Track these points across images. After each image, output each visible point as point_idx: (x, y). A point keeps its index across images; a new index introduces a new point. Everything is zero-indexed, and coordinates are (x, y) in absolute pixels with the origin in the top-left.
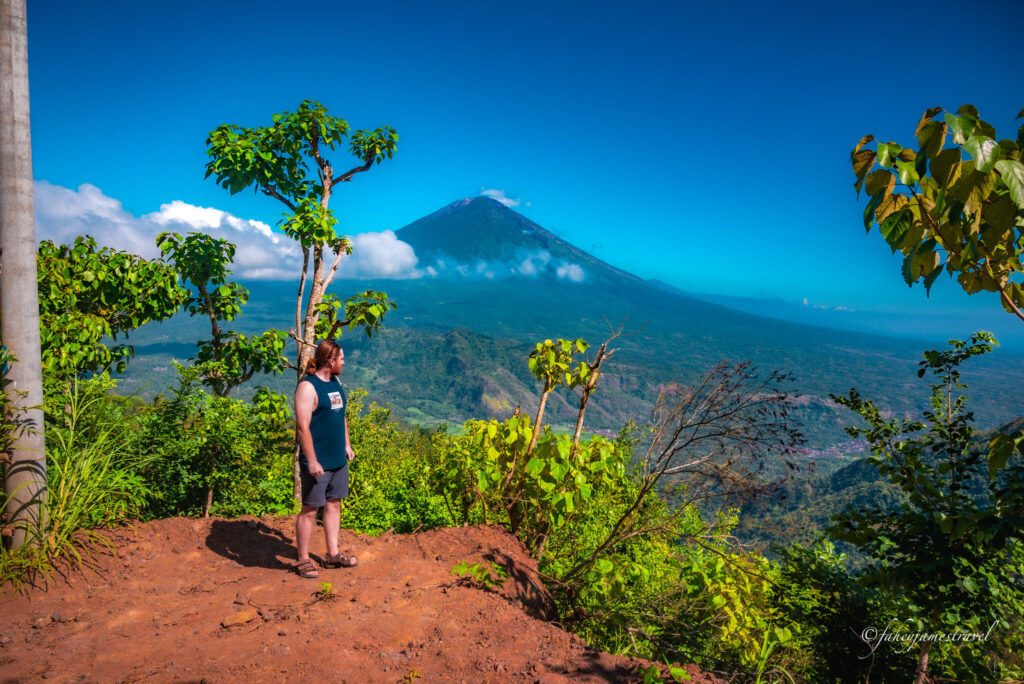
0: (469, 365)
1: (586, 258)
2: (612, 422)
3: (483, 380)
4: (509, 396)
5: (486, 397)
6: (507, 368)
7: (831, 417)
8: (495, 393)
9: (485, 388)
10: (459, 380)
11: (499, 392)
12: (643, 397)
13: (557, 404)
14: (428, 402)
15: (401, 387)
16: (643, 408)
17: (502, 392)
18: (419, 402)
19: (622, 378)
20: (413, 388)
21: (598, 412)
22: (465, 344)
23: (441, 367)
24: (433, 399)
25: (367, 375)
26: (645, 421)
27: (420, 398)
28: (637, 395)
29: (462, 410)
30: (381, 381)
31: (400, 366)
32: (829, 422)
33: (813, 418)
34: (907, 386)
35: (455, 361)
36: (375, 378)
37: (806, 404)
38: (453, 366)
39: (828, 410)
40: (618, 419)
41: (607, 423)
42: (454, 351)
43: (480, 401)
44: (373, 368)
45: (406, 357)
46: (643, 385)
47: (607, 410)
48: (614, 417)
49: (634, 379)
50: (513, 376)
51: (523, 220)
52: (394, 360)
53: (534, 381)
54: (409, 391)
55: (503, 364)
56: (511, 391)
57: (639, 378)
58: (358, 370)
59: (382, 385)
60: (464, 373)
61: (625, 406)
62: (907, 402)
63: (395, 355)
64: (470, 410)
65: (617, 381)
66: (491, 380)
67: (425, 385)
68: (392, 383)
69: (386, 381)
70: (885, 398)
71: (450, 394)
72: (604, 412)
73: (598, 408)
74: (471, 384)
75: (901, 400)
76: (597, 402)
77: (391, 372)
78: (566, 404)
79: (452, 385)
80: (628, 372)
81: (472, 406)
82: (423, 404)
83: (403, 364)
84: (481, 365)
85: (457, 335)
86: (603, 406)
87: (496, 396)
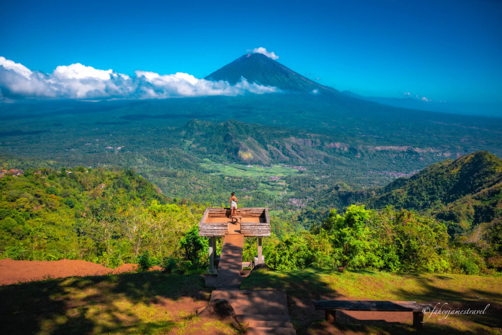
0: (234, 137)
1: (308, 82)
2: (304, 162)
3: (240, 144)
4: (252, 151)
5: (240, 152)
6: (254, 138)
7: (417, 157)
8: (245, 150)
9: (240, 148)
10: (229, 144)
11: (247, 150)
12: (322, 150)
13: (277, 155)
14: (214, 155)
15: (201, 149)
16: (320, 155)
17: (249, 150)
18: (210, 155)
19: (312, 141)
20: (208, 149)
21: (298, 158)
22: (233, 127)
23: (221, 138)
24: (217, 154)
25: (187, 143)
26: (321, 162)
27: (210, 154)
28: (319, 149)
29: (230, 159)
30: (194, 146)
31: (203, 139)
32: (416, 159)
33: (408, 157)
34: (463, 140)
35: (228, 135)
36: (191, 145)
37: (405, 151)
38: (227, 138)
39: (416, 153)
40: (307, 161)
41: (301, 163)
42: (228, 130)
43: (238, 154)
44: (190, 140)
45: (206, 134)
46: (323, 144)
47: (302, 157)
48: (305, 160)
49: (318, 141)
50: (256, 142)
51: (276, 64)
52: (201, 136)
53: (267, 143)
54: (206, 150)
55: (252, 136)
56: (254, 149)
57: (321, 141)
58: (183, 141)
59: (193, 148)
60: (232, 141)
61: (311, 155)
62: (459, 148)
63: (201, 133)
64: (233, 159)
65: (310, 142)
66: (243, 144)
67: (213, 147)
68: (198, 147)
69: (196, 146)
70: (448, 147)
71: (225, 151)
72: (301, 158)
73: (297, 156)
74: (234, 146)
75: (456, 147)
76: (297, 153)
77: (198, 142)
78: (281, 154)
79: (226, 147)
80: (316, 138)
81: (234, 157)
82: (211, 156)
83: (205, 137)
84: (240, 137)
85: (229, 123)
86: (300, 155)
87: (245, 152)
